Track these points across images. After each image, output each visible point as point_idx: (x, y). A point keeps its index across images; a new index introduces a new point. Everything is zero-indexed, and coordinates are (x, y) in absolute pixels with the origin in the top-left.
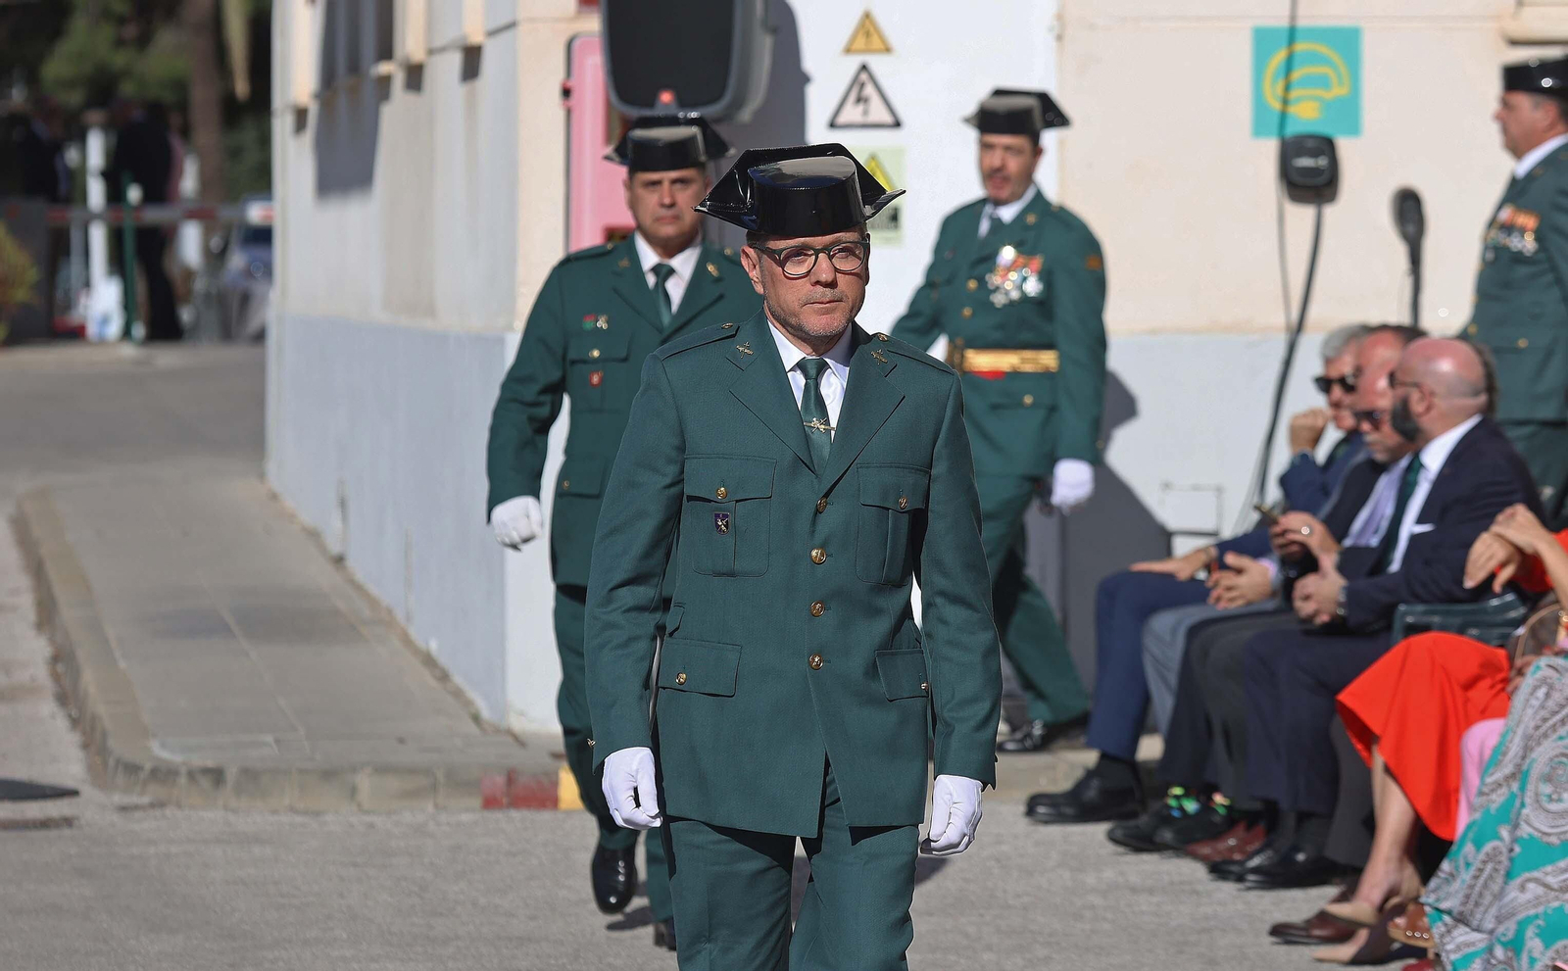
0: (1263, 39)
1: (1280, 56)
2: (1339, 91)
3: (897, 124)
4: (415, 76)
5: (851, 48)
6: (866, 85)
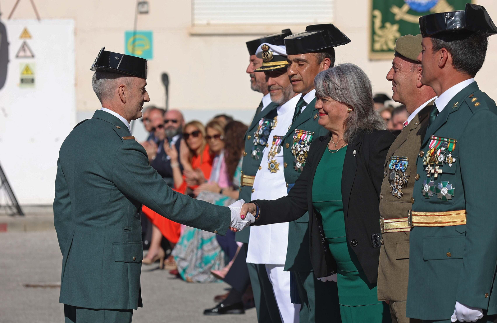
0: (128, 35)
1: (131, 40)
2: (147, 47)
3: (33, 56)
5: (21, 37)
6: (25, 46)
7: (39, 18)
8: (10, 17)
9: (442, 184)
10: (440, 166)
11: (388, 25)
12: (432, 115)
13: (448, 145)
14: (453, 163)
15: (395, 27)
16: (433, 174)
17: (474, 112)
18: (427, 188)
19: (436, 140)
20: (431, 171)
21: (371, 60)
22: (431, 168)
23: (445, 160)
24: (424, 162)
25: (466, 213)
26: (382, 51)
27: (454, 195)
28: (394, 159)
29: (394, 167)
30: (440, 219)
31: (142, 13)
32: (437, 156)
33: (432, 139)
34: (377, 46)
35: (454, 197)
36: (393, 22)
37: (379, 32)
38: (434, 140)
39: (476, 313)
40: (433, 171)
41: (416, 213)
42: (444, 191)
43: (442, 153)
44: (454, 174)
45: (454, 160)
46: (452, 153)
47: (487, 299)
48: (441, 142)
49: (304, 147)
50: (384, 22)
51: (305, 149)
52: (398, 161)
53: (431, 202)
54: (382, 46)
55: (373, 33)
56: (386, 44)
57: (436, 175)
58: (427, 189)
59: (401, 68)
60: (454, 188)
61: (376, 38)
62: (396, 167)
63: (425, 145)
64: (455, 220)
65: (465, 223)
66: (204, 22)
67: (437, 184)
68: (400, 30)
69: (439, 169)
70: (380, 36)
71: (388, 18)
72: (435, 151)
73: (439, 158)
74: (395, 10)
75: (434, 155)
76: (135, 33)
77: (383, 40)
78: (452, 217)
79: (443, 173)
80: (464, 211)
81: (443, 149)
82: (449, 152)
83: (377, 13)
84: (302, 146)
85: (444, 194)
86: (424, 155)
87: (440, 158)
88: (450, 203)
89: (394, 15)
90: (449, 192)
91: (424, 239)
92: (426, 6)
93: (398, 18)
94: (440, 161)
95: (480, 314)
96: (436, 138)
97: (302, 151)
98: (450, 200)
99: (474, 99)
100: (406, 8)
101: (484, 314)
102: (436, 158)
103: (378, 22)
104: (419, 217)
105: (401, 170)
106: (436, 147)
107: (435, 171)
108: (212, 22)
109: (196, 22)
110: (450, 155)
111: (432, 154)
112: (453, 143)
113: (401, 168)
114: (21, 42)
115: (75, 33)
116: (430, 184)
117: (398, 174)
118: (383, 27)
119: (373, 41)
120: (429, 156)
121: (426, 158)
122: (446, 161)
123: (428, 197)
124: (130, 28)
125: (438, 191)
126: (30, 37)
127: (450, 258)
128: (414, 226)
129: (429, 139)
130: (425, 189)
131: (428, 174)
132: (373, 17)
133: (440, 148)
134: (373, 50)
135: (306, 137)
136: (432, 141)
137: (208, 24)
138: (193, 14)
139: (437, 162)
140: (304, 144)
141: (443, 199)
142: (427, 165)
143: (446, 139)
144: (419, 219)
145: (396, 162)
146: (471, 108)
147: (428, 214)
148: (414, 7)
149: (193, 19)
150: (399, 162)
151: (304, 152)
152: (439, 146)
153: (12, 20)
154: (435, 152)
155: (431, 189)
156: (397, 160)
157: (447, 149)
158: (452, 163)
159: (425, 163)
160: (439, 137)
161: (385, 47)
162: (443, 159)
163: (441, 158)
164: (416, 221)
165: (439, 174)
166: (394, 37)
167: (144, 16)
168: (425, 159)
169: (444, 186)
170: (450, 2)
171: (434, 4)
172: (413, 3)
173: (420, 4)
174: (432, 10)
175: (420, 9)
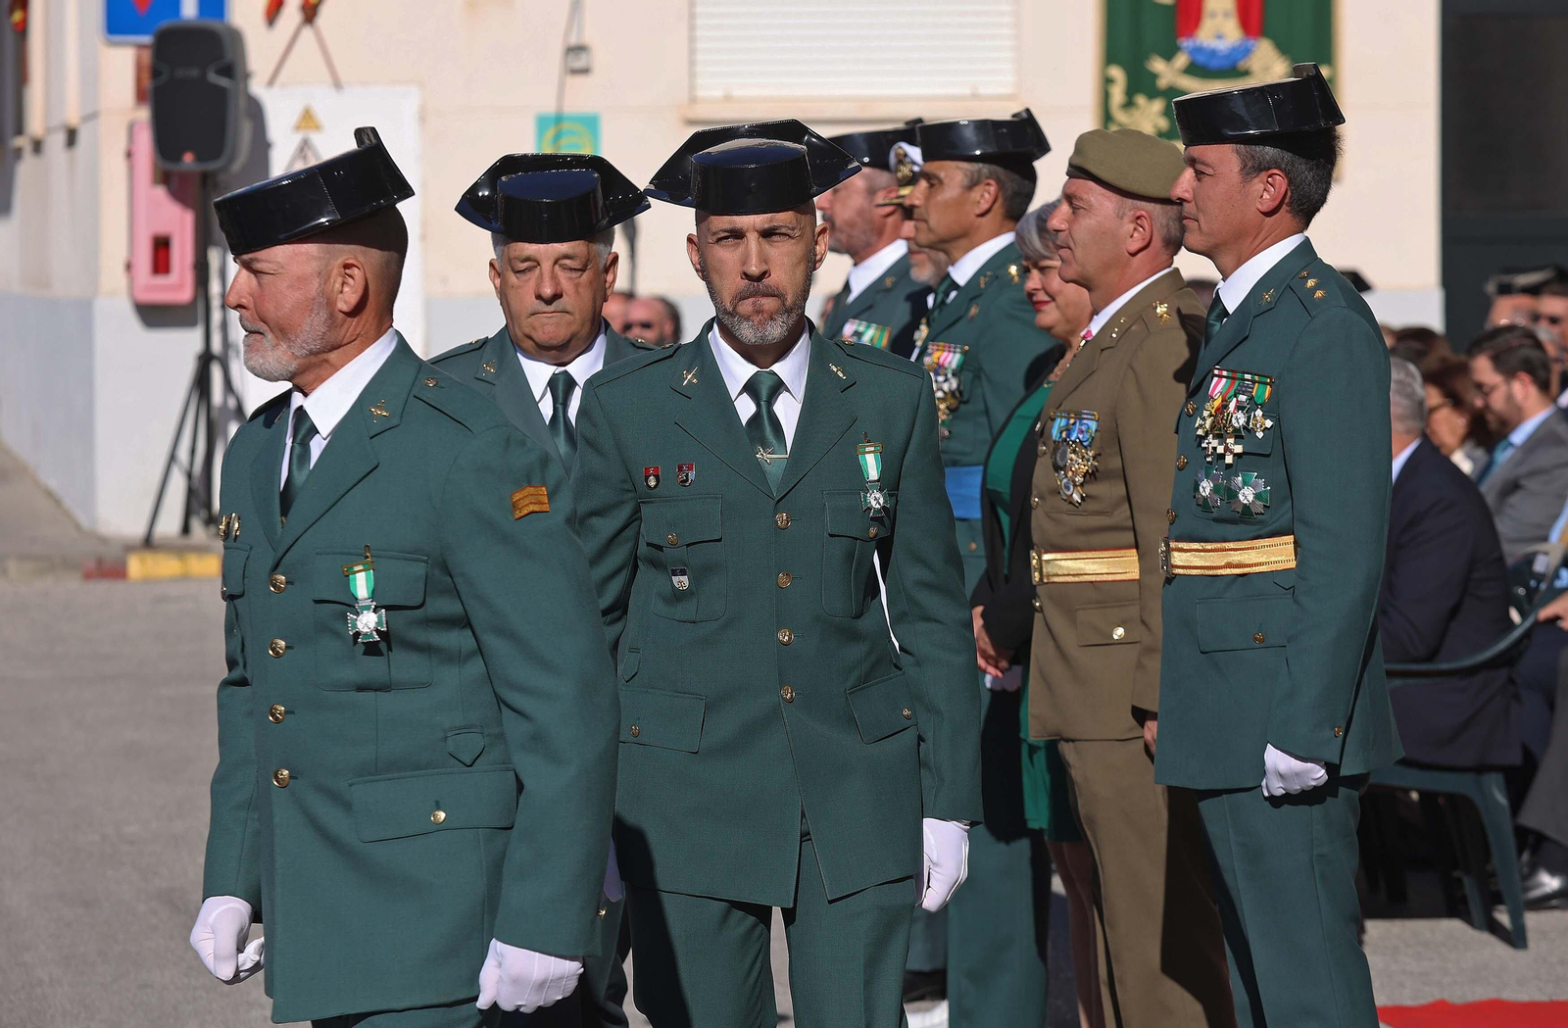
0: (542, 121)
1: (551, 134)
4: (37, 146)
5: (298, 128)
6: (305, 149)
7: (337, 84)
8: (271, 82)
9: (1240, 478)
10: (1236, 437)
11: (1141, 100)
12: (1212, 322)
13: (1253, 388)
14: (1266, 431)
15: (1158, 105)
16: (1222, 457)
17: (1313, 313)
18: (1206, 488)
19: (1225, 377)
20: (1215, 449)
22: (1215, 443)
23: (1248, 422)
24: (1198, 428)
25: (1295, 542)
27: (1270, 503)
28: (1062, 417)
29: (1064, 435)
30: (1236, 557)
31: (575, 72)
32: (1228, 415)
33: (1216, 376)
35: (1268, 507)
36: (1153, 93)
37: (1119, 113)
38: (1221, 377)
39: (1308, 771)
40: (1220, 450)
41: (1181, 545)
42: (1247, 495)
43: (1239, 408)
44: (1268, 456)
45: (1269, 423)
46: (1262, 406)
47: (1340, 739)
48: (1237, 382)
49: (945, 381)
50: (1131, 91)
51: (946, 387)
52: (1072, 421)
53: (1216, 520)
57: (1229, 459)
58: (1208, 491)
59: (1091, 206)
60: (1269, 488)
62: (1068, 436)
63: (1197, 391)
64: (1273, 559)
65: (1293, 564)
66: (719, 93)
67: (1229, 480)
69: (1236, 443)
71: (1141, 84)
72: (1225, 403)
73: (1233, 419)
74: (1158, 65)
75: (1222, 413)
76: (559, 119)
78: (1265, 554)
79: (1244, 453)
80: (1290, 539)
81: (1243, 398)
82: (1257, 405)
83: (1117, 73)
85: (1246, 502)
86: (1198, 411)
87: (1237, 419)
88: (1260, 522)
89: (1154, 76)
90: (1257, 496)
91: (1199, 603)
92: (1227, 57)
93: (1163, 83)
94: (1236, 425)
95: (1319, 771)
96: (1225, 373)
97: (940, 391)
98: (1261, 514)
99: (1311, 283)
100: (1181, 60)
101: (1328, 772)
102: (1226, 421)
103: (1118, 94)
104: (1188, 554)
105: (1081, 442)
106: (1227, 393)
107: (1227, 449)
108: (737, 93)
109: (700, 93)
110: (1259, 413)
111: (1217, 409)
112: (1266, 384)
113: (1081, 436)
114: (296, 140)
115: (422, 118)
116: (1214, 479)
117: (1074, 451)
118: (1129, 104)
120: (1211, 415)
121: (1204, 419)
122: (1251, 426)
123: (1209, 508)
124: (549, 107)
125: (1231, 494)
126: (318, 127)
127: (1262, 645)
128: (1176, 575)
129: (1208, 376)
130: (1201, 490)
131: (1209, 456)
132: (1108, 81)
133: (1235, 396)
136: (1216, 379)
137: (728, 98)
138: (692, 75)
139: (1231, 429)
141: (1243, 513)
142: (1207, 434)
143: (1248, 376)
144: (1189, 558)
145: (1068, 424)
146: (1305, 302)
147: (1209, 546)
148: (1201, 59)
149: (692, 87)
150: (1074, 424)
152: (1232, 393)
153: (276, 89)
154: (1224, 406)
155: (1215, 490)
156: (1069, 419)
157: (1251, 398)
158: (1263, 431)
159: (1200, 432)
160: (1232, 371)
162: (1242, 421)
163: (1239, 420)
164: (1182, 564)
165: (1235, 455)
166: (1155, 126)
167: (579, 80)
168: (1199, 422)
169: (1245, 483)
170: (1283, 48)
171: (1247, 52)
172: (1199, 50)
173: (1213, 53)
174: (1242, 65)
175: (1215, 64)
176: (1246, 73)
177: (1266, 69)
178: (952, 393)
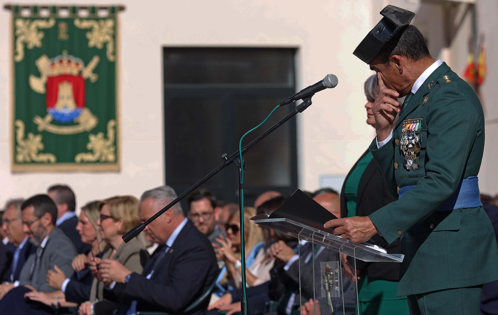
11: (31, 136)
15: (38, 139)
21: (14, 172)
26: (25, 162)
34: (20, 158)
36: (36, 133)
37: (21, 143)
49: (413, 139)
50: (27, 132)
51: (413, 141)
54: (24, 157)
55: (16, 144)
56: (29, 155)
61: (19, 150)
68: (43, 141)
70: (23, 148)
71: (31, 128)
74: (38, 120)
77: (26, 152)
83: (20, 124)
84: (411, 138)
89: (37, 126)
93: (41, 128)
97: (410, 144)
100: (49, 118)
103: (21, 133)
118: (26, 138)
119: (15, 153)
132: (16, 128)
134: (15, 162)
135: (414, 127)
140: (413, 135)
148: (57, 118)
151: (413, 144)
161: (28, 159)
166: (37, 148)
170: (94, 112)
171: (77, 114)
172: (56, 114)
173: (63, 115)
174: (76, 120)
175: (64, 120)
176: (77, 124)
177: (87, 122)
178: (417, 144)
